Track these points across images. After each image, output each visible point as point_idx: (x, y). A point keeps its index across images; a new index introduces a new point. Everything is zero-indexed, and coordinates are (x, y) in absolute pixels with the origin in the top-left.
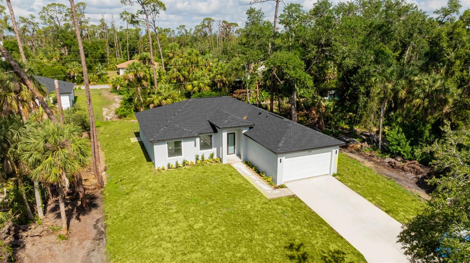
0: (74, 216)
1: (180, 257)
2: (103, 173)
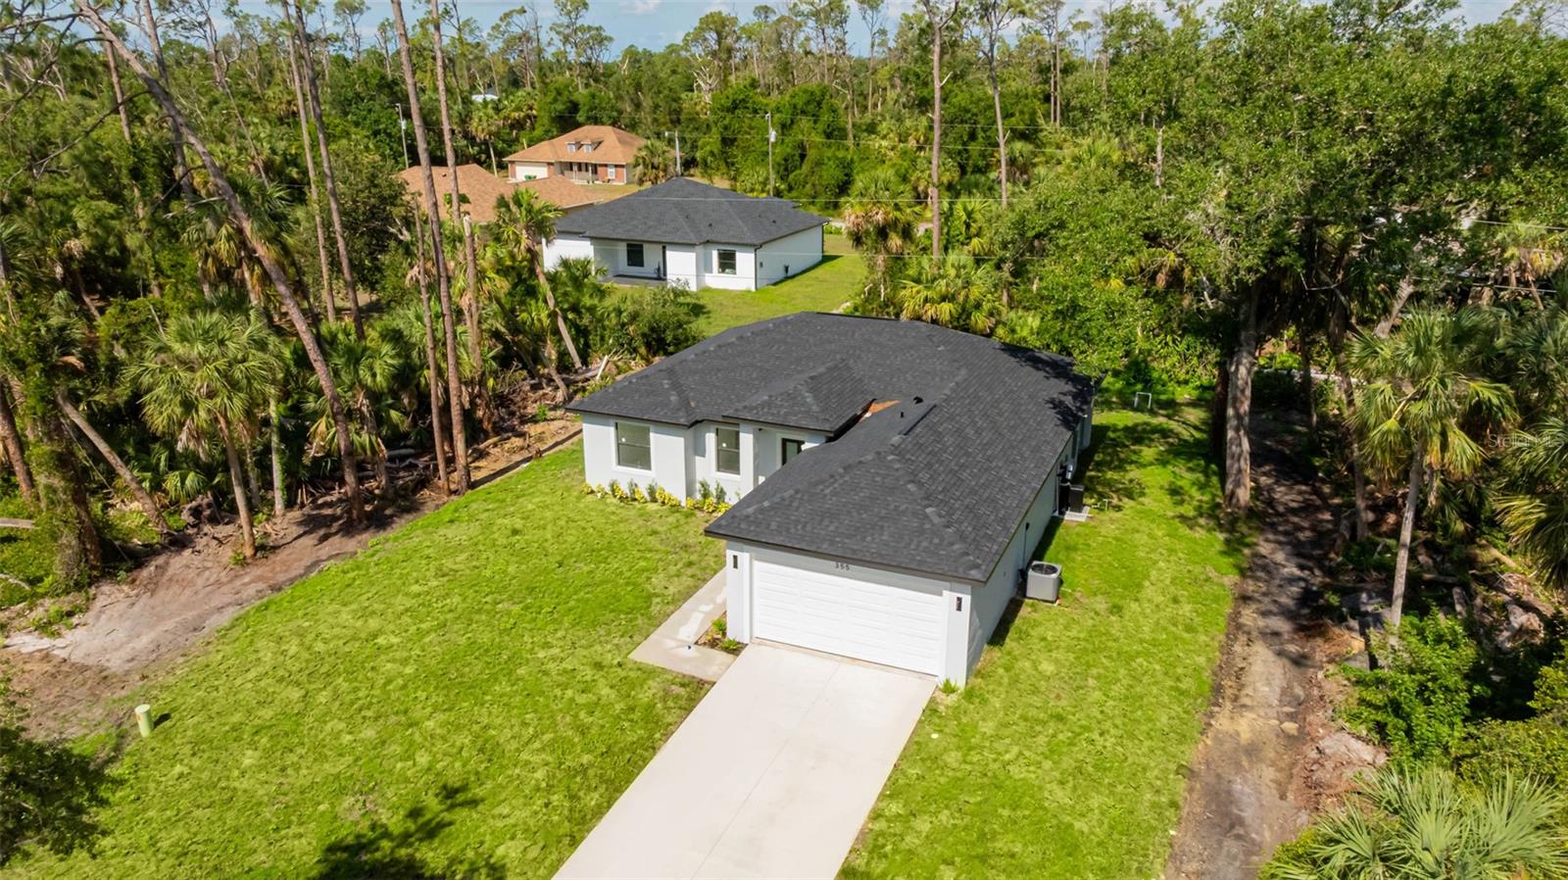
2: (525, 465)
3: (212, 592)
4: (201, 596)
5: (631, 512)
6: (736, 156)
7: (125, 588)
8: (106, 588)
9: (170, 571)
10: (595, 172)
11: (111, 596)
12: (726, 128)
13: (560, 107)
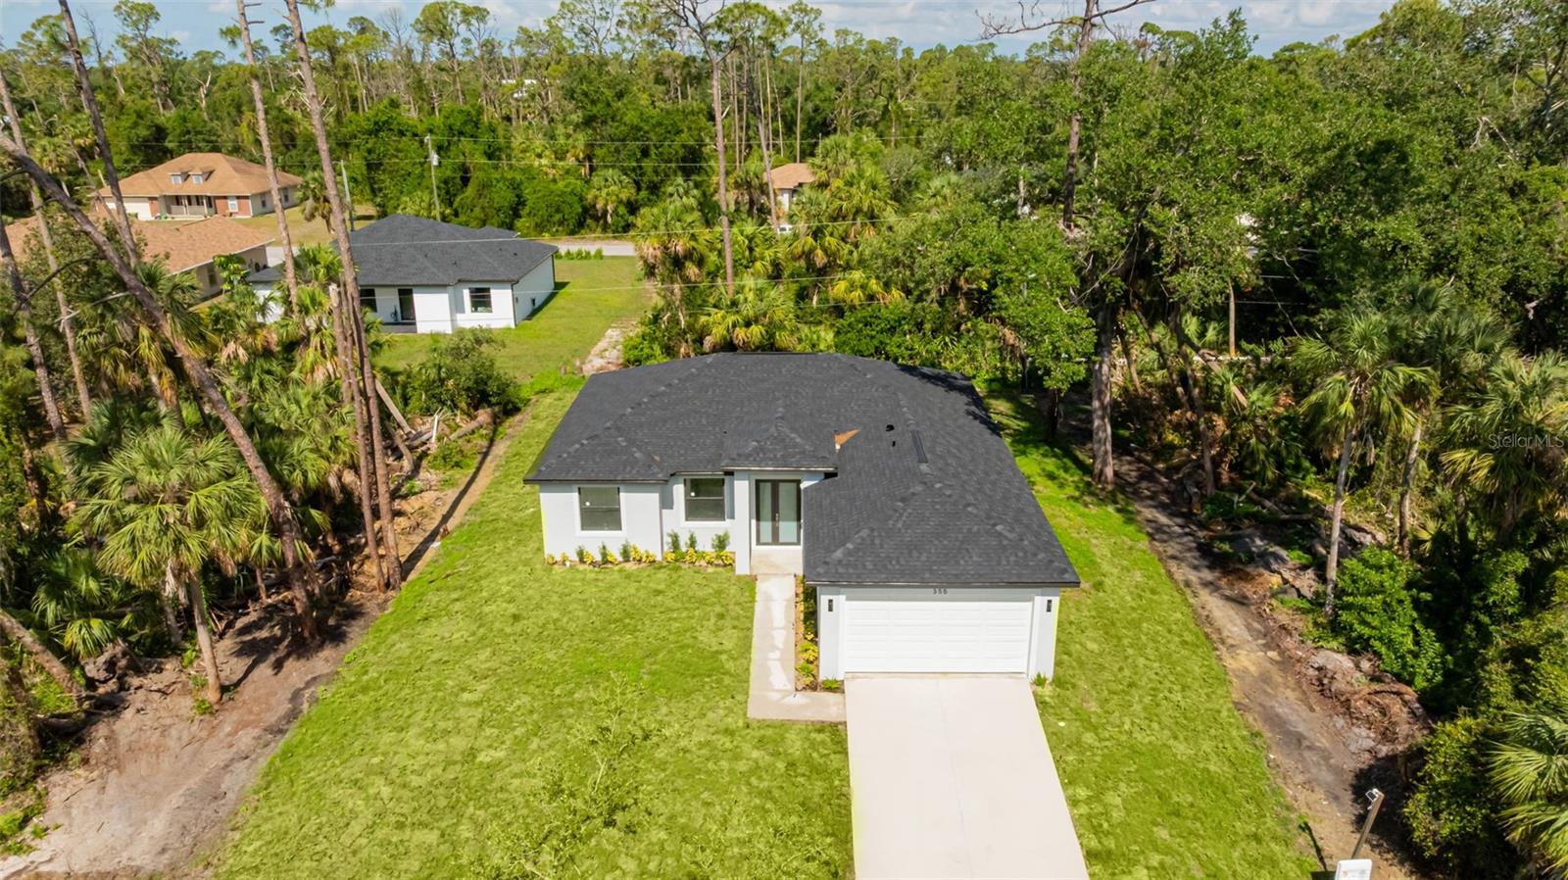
0: (272, 658)
1: (386, 830)
2: (436, 544)
3: (195, 754)
4: (186, 759)
5: (612, 575)
6: (383, 181)
7: (80, 772)
8: (56, 777)
9: (123, 741)
10: (210, 205)
11: (64, 785)
12: (369, 152)
13: (143, 132)
